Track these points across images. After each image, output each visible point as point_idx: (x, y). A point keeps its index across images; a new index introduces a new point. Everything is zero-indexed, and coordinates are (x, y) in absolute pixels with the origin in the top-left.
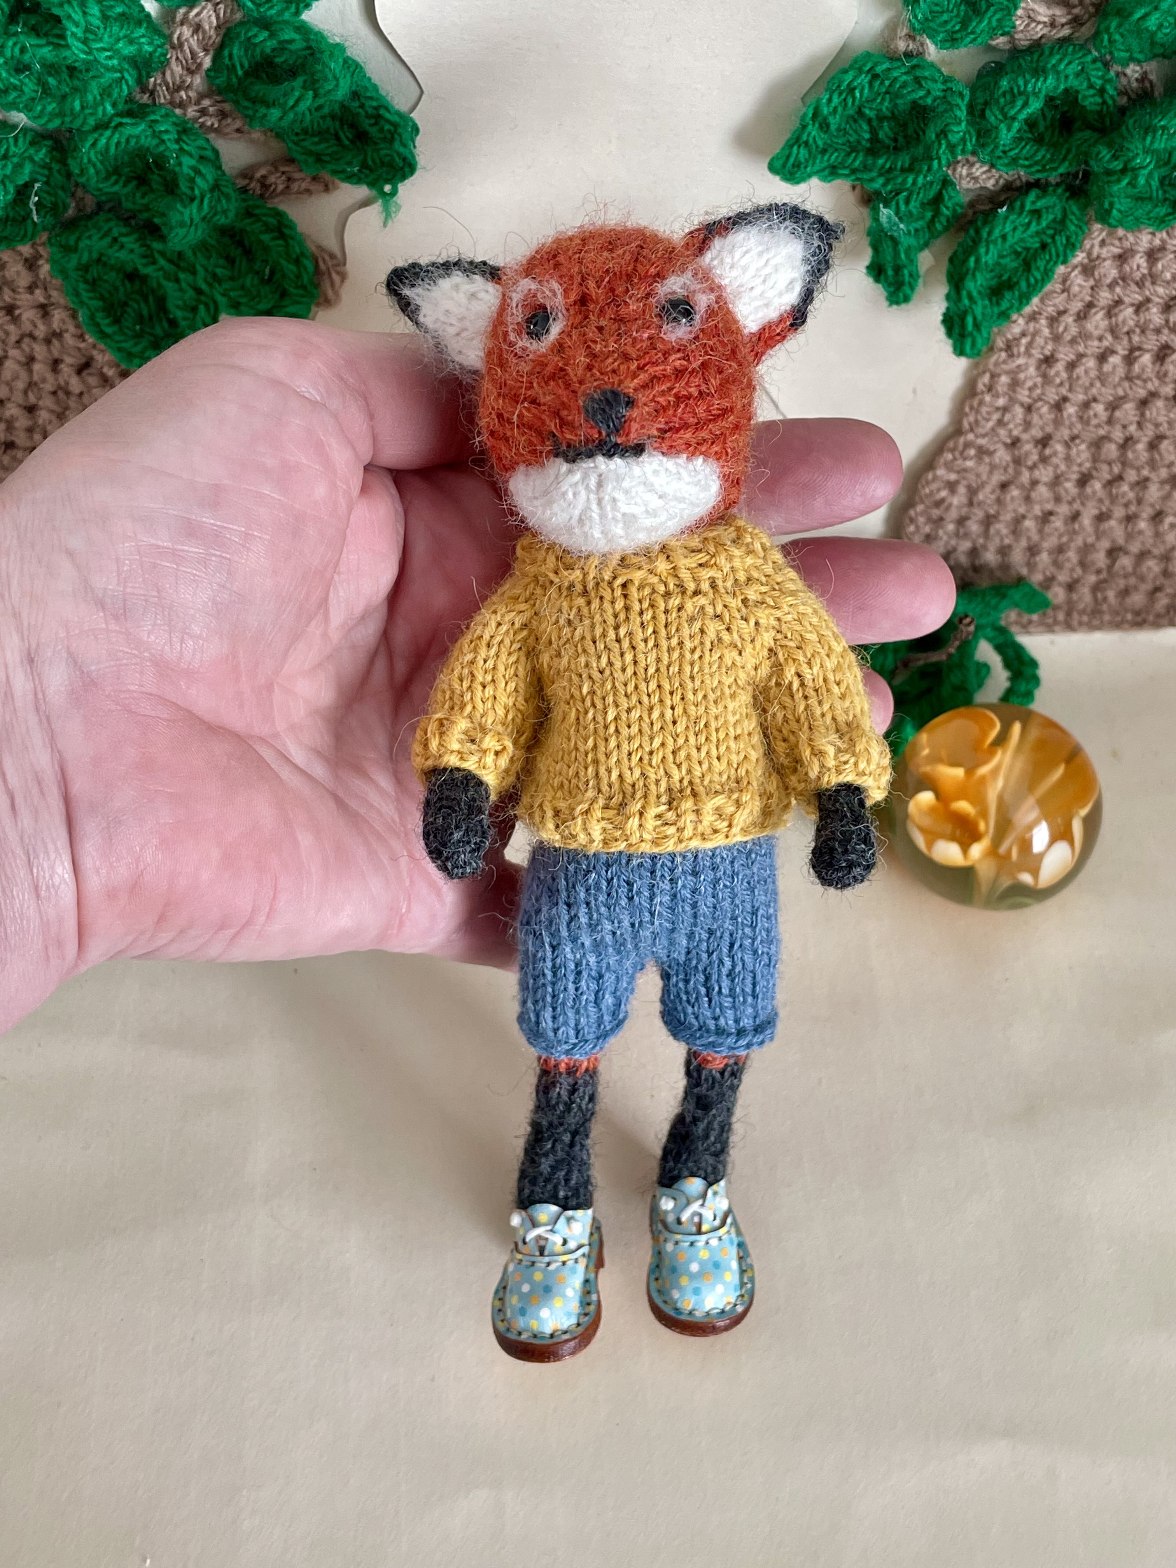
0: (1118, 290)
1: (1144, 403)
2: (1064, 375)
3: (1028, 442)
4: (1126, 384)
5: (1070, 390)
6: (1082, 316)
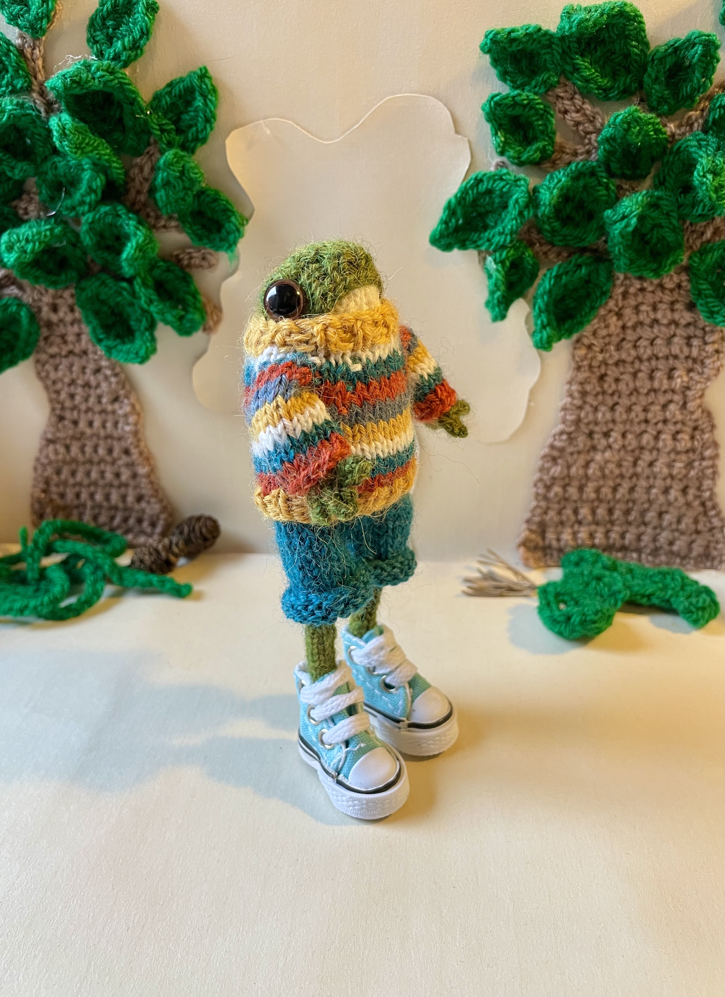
0: (638, 330)
1: (665, 407)
2: (614, 387)
3: (598, 433)
4: (653, 394)
5: (619, 397)
6: (619, 348)
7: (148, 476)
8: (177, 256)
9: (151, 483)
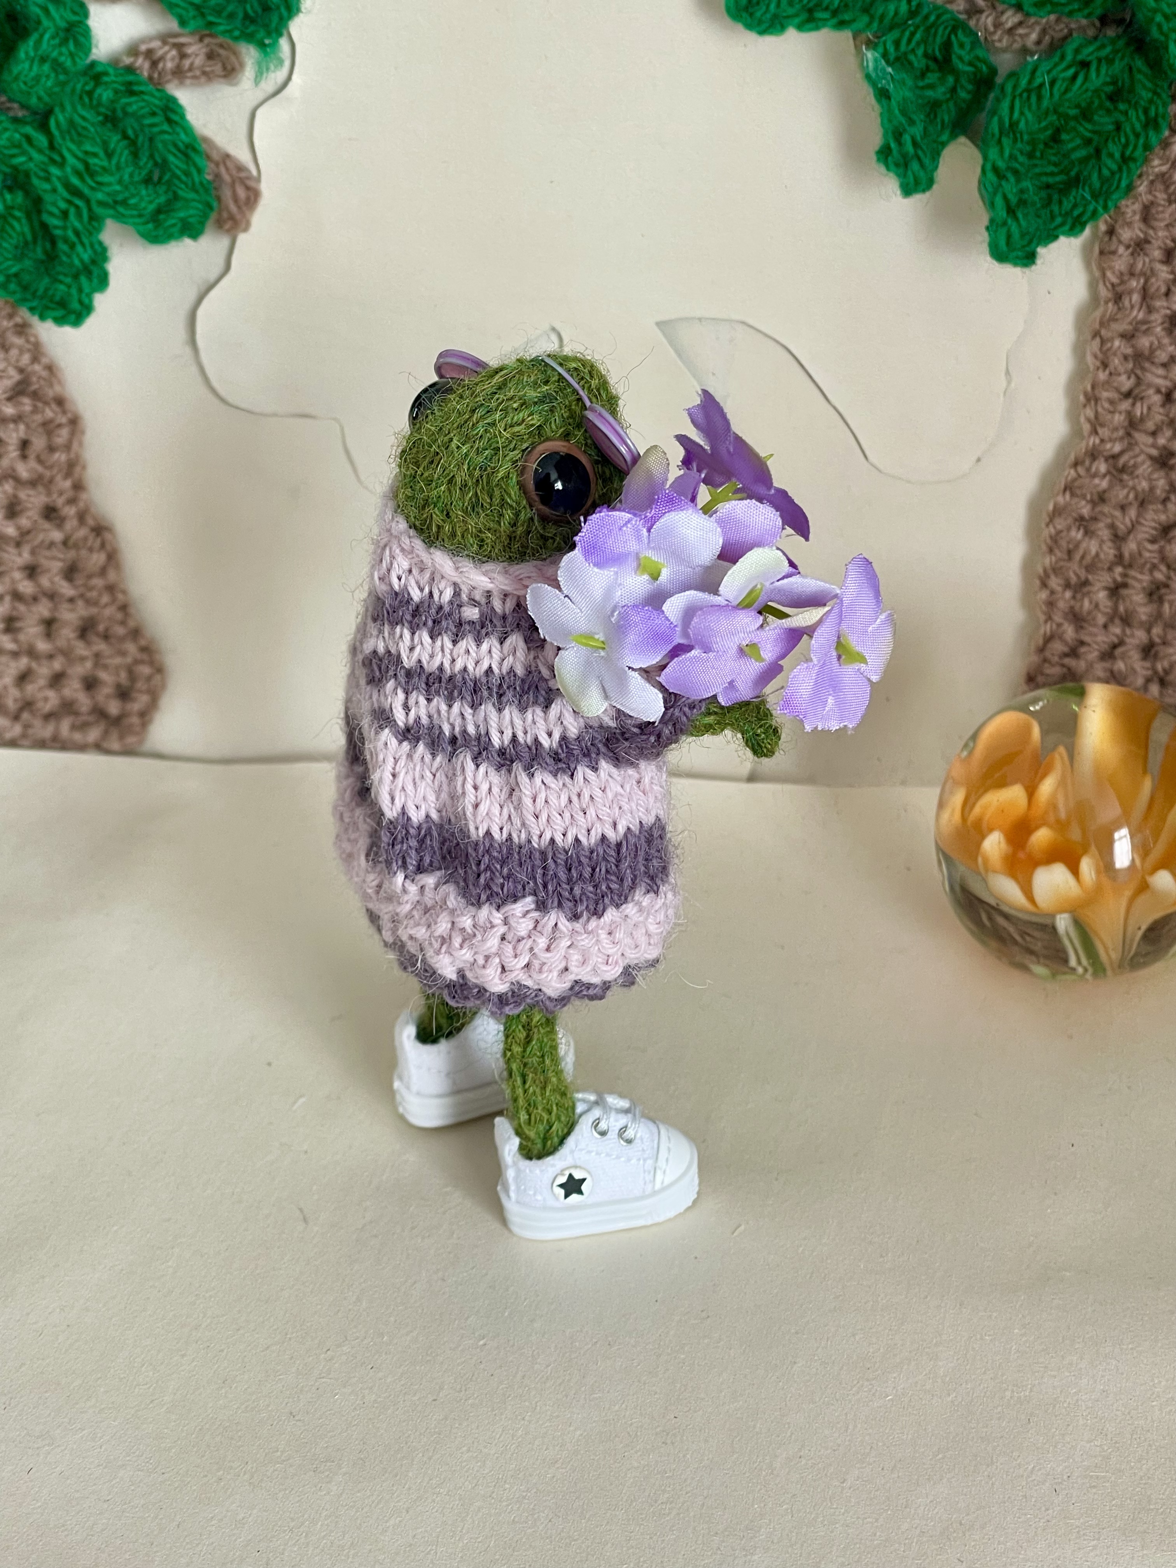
7: (103, 572)
8: (149, 53)
9: (111, 589)
